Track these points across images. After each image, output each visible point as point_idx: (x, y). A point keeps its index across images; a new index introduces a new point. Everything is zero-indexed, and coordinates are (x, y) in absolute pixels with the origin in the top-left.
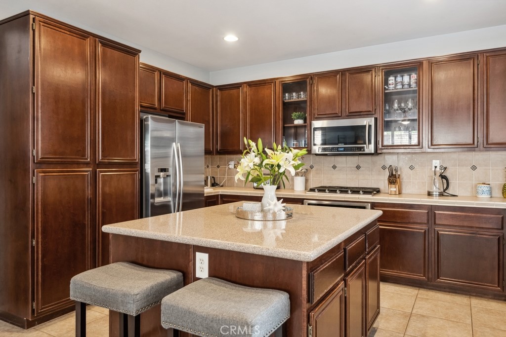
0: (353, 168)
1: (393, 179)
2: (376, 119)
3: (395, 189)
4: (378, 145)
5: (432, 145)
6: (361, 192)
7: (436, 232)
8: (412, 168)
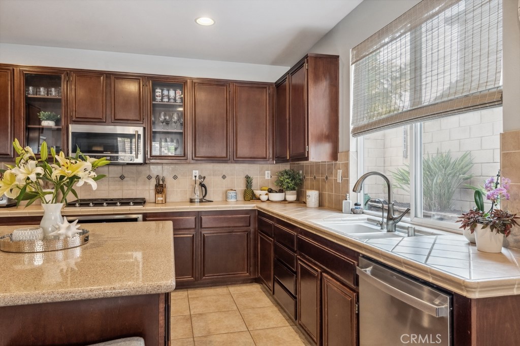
0: (117, 179)
1: (160, 188)
2: (144, 129)
3: (162, 199)
4: (146, 155)
5: (195, 157)
6: (131, 203)
7: (202, 235)
8: (175, 177)
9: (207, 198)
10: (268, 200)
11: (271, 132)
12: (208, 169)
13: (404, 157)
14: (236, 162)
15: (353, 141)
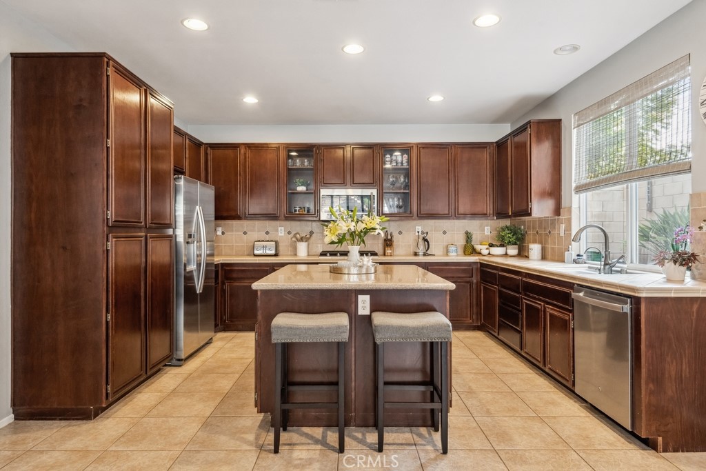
1: (388, 243)
2: (377, 190)
3: (390, 251)
4: (379, 213)
5: (420, 214)
8: (400, 233)
9: (429, 252)
10: (489, 254)
11: (491, 190)
12: (430, 224)
13: (648, 210)
14: (458, 218)
15: (575, 197)
